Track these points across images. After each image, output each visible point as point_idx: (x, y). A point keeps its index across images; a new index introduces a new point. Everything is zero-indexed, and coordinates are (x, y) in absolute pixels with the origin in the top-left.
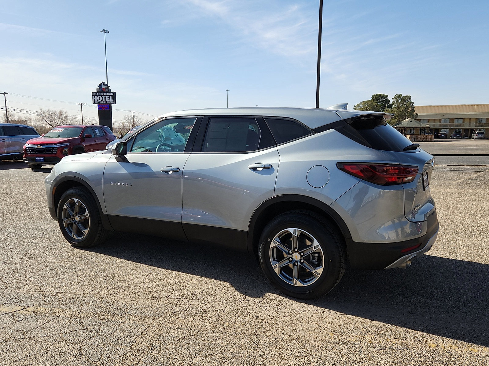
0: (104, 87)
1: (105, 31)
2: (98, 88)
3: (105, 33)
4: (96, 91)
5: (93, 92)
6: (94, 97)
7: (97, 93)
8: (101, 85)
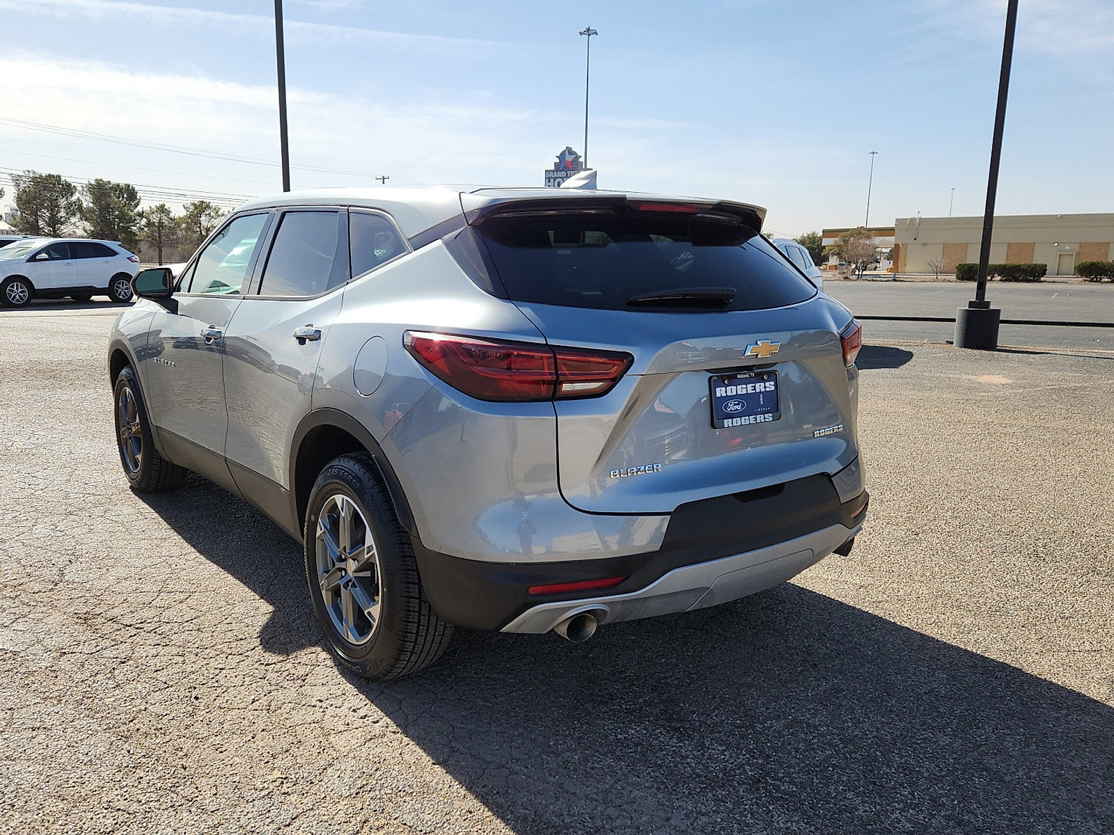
0: (569, 158)
1: (588, 32)
2: (557, 161)
3: (589, 35)
4: (552, 168)
5: (546, 171)
6: (549, 181)
7: (555, 173)
8: (563, 154)
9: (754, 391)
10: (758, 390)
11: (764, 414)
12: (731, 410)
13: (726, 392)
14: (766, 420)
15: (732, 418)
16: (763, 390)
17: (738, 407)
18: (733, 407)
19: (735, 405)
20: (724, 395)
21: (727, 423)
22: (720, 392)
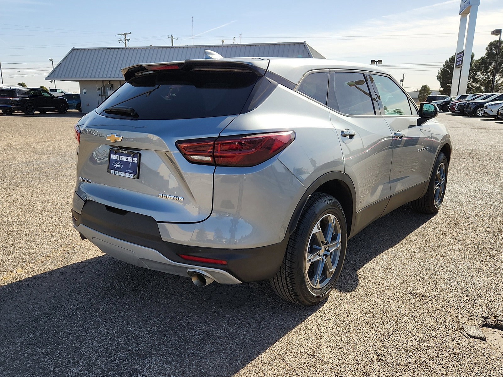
9: (127, 161)
10: (129, 161)
11: (129, 173)
12: (116, 167)
13: (115, 157)
14: (130, 177)
15: (115, 170)
16: (131, 161)
17: (119, 166)
18: (117, 165)
19: (118, 164)
20: (114, 158)
21: (113, 172)
22: (113, 156)
